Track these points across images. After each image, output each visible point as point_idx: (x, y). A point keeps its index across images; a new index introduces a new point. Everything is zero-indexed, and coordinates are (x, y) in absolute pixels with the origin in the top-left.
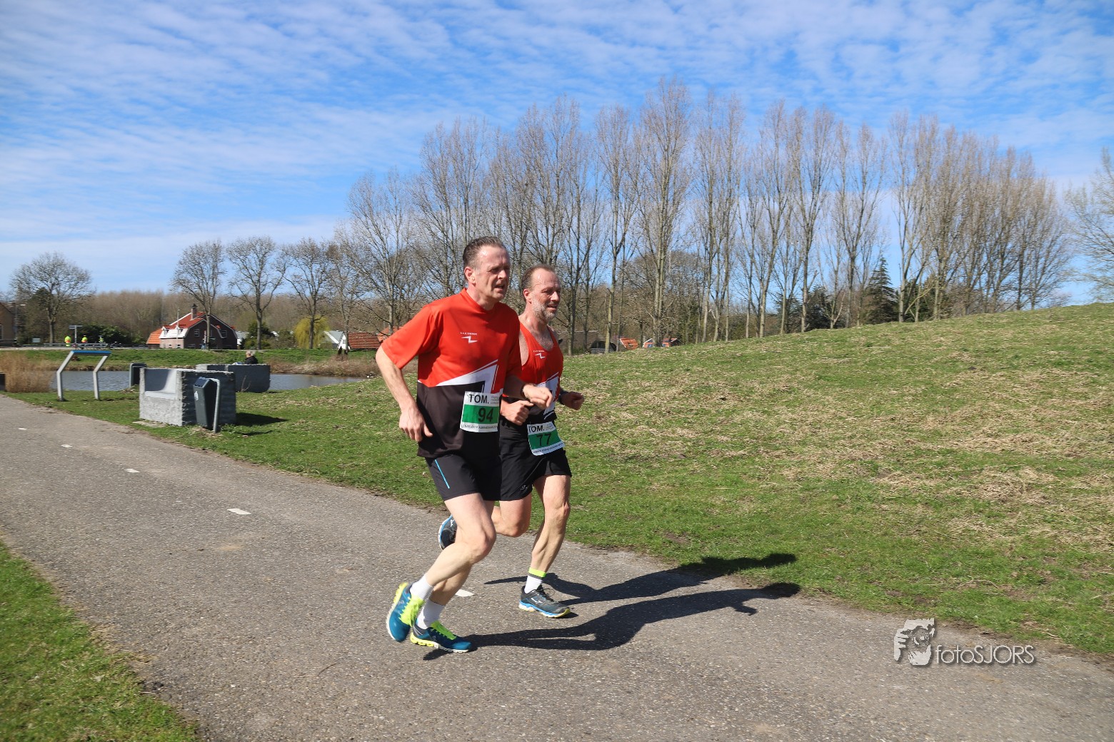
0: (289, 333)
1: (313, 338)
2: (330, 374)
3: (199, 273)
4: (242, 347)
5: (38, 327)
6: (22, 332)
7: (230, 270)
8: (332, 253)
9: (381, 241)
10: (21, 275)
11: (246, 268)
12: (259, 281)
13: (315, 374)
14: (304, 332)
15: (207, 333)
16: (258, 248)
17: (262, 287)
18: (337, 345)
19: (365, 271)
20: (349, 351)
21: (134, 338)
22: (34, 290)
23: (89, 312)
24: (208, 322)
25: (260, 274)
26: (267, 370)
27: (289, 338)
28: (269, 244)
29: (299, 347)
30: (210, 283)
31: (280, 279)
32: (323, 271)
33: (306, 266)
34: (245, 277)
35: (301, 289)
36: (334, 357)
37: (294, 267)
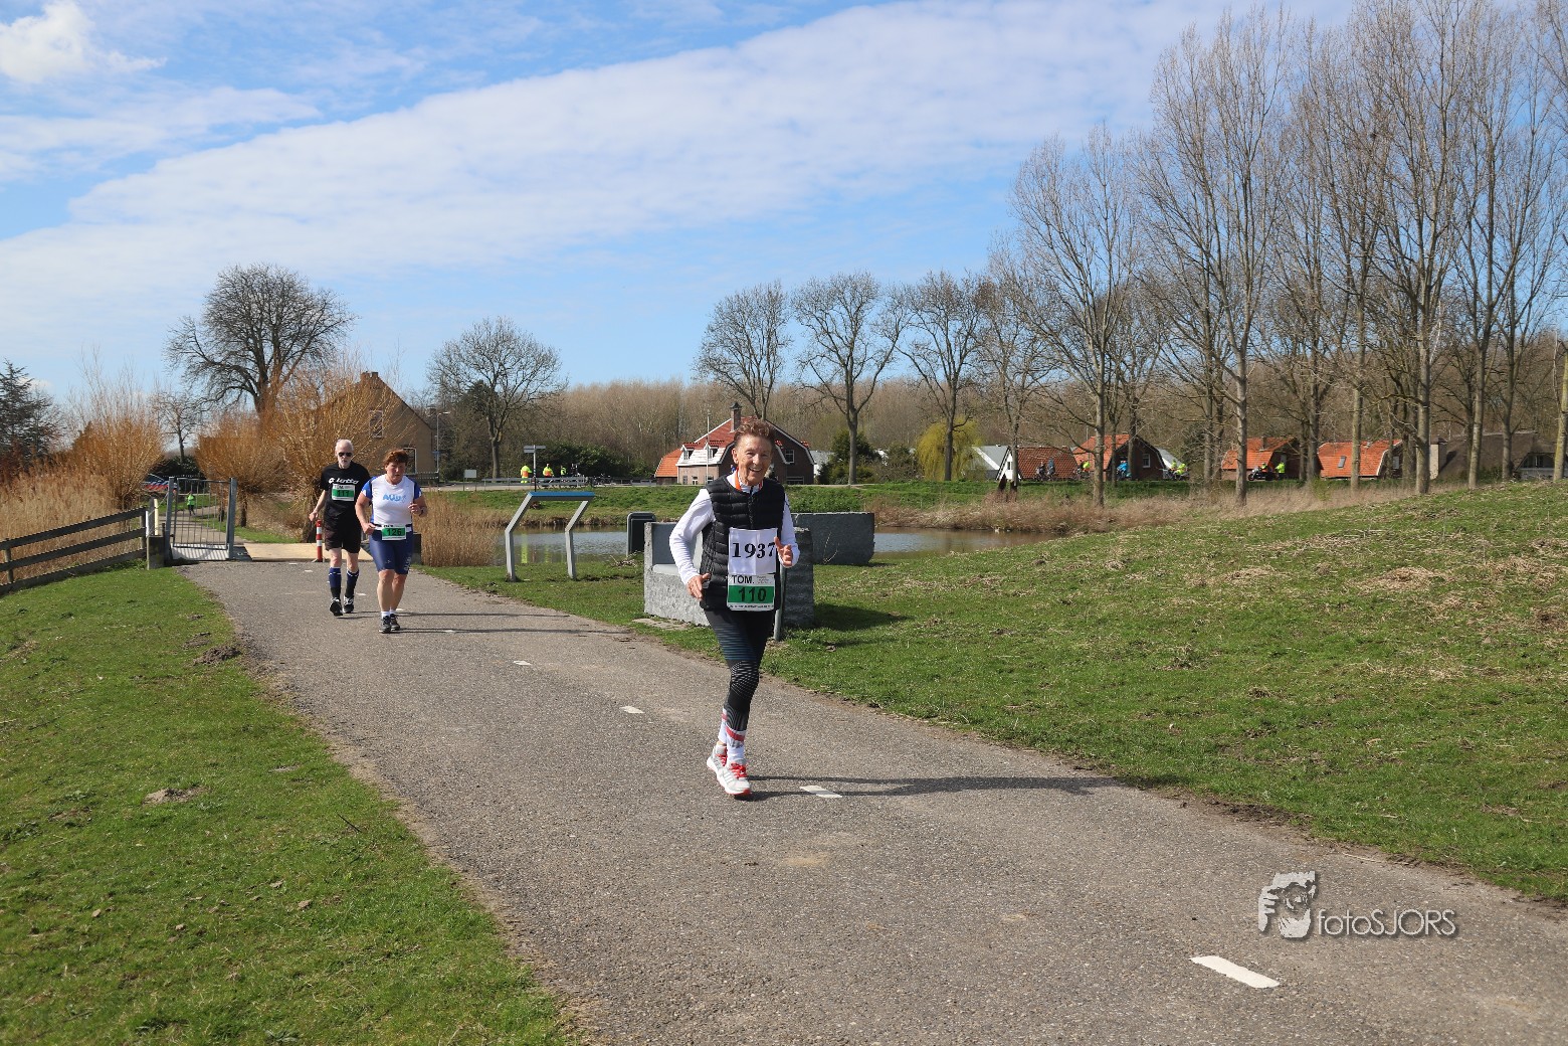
0: (907, 452)
1: (951, 460)
2: (985, 527)
3: (744, 347)
4: (824, 478)
5: (472, 450)
6: (448, 459)
7: (797, 337)
8: (985, 297)
9: (1077, 271)
10: (445, 360)
11: (828, 333)
12: (851, 354)
13: (956, 528)
14: (934, 450)
16: (848, 295)
17: (856, 368)
18: (998, 472)
19: (1047, 330)
20: (1019, 484)
21: (634, 467)
22: (465, 387)
23: (556, 421)
25: (853, 342)
26: (870, 522)
27: (908, 462)
28: (867, 287)
29: (926, 478)
30: (763, 363)
31: (888, 351)
32: (969, 334)
33: (936, 326)
34: (826, 349)
35: (928, 368)
36: (990, 496)
37: (914, 328)
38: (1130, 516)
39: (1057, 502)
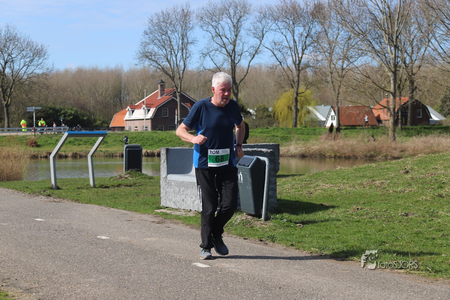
0: (267, 110)
1: (296, 115)
2: (321, 156)
8: (318, 12)
11: (219, 35)
12: (234, 50)
13: (303, 156)
14: (286, 108)
15: (178, 112)
16: (231, 11)
17: (237, 58)
18: (325, 121)
20: (341, 129)
21: (95, 121)
23: (45, 92)
24: (178, 100)
25: (235, 41)
27: (269, 116)
28: (244, 7)
29: (281, 126)
30: (179, 55)
31: (257, 47)
32: (308, 35)
33: (287, 30)
34: (219, 46)
35: (282, 57)
36: (324, 136)
37: (273, 33)
38: (415, 147)
39: (366, 140)
